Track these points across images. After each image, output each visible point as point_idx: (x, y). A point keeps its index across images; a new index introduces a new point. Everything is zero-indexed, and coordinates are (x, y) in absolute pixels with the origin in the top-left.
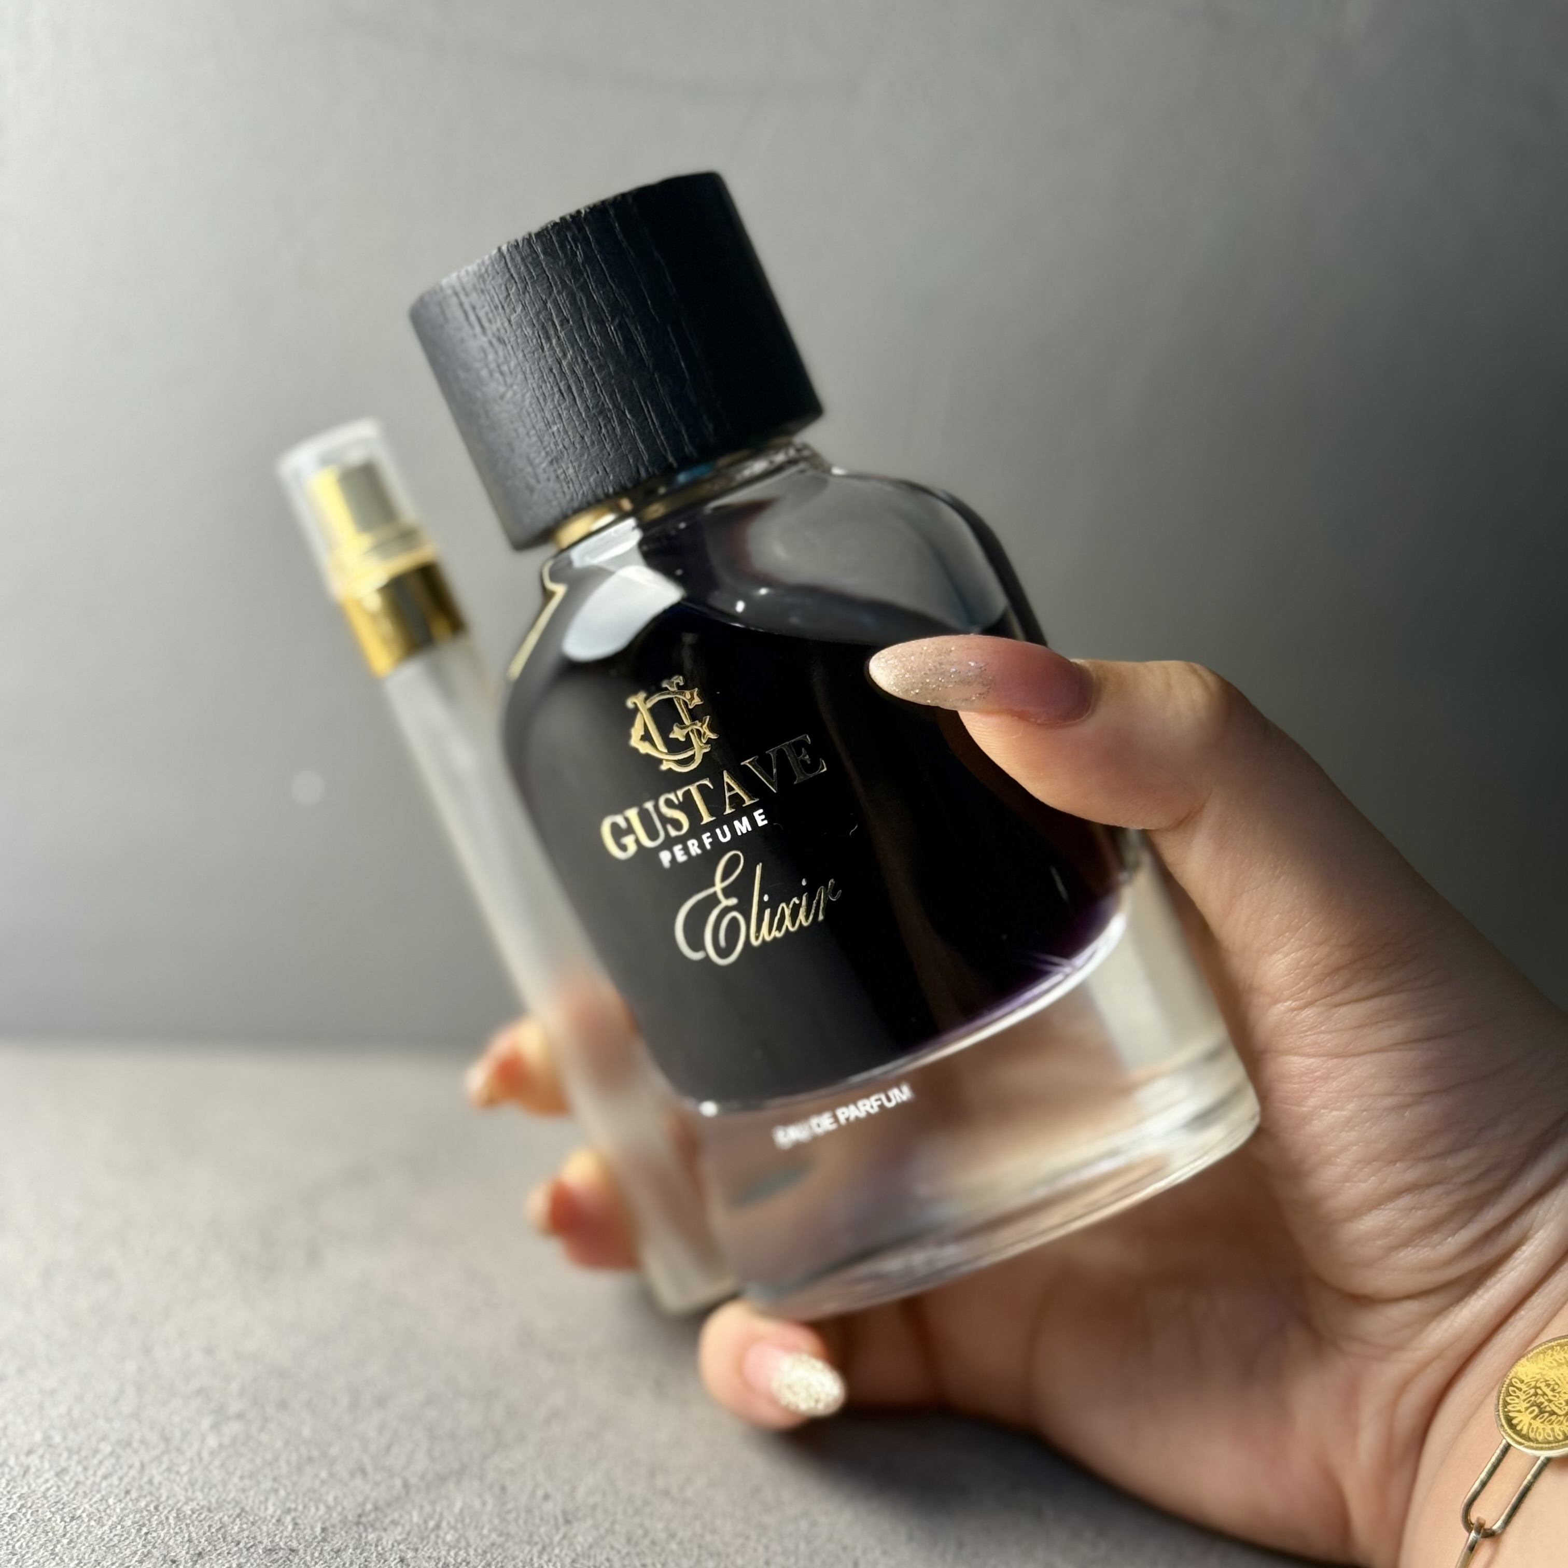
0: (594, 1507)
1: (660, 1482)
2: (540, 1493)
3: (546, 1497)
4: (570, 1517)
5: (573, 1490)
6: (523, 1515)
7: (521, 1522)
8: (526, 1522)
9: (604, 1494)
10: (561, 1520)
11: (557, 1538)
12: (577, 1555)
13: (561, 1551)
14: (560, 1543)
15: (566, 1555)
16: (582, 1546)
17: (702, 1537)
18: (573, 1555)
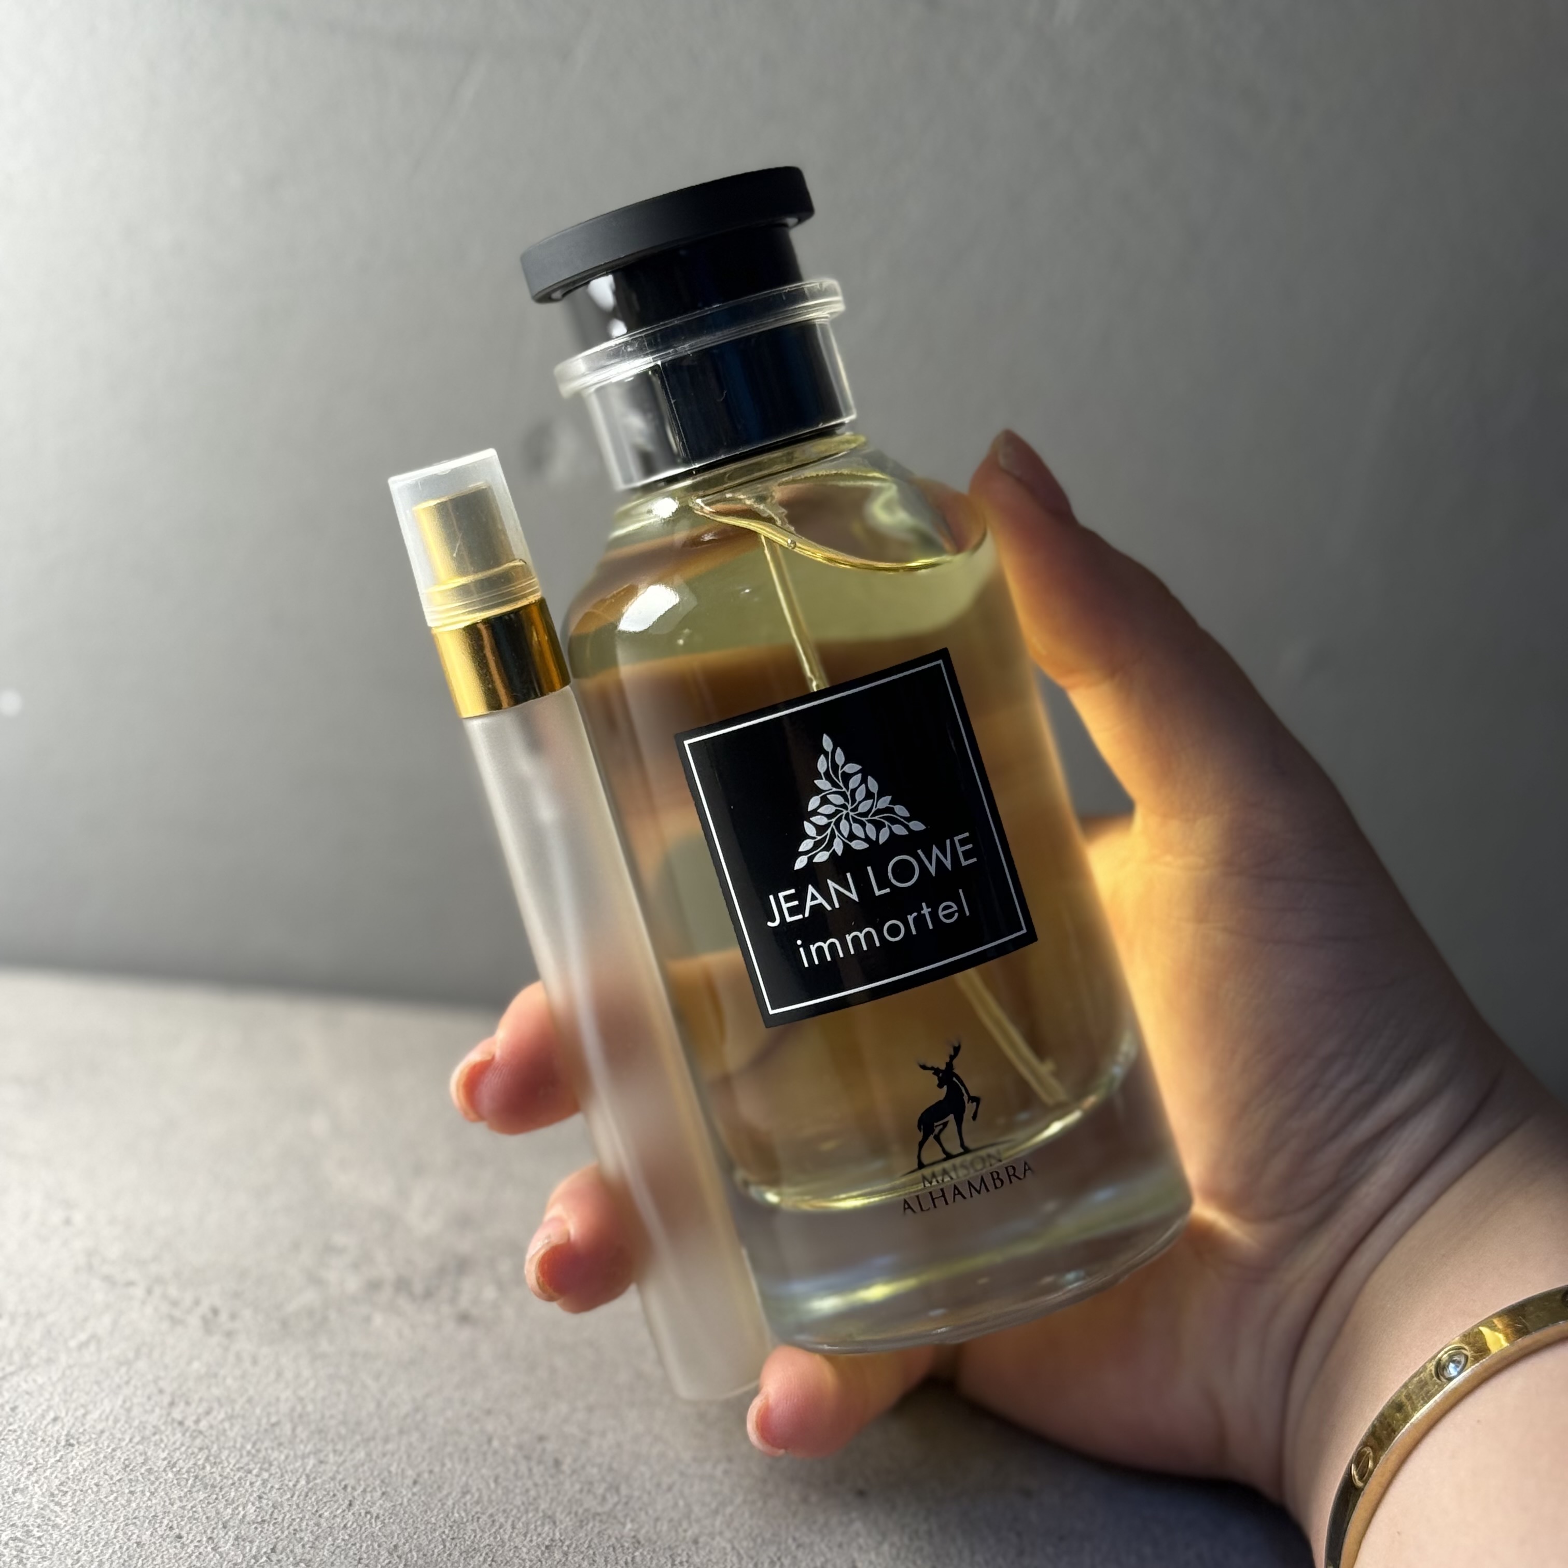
0: (102, 1432)
1: (177, 1414)
2: (51, 1415)
3: (55, 1419)
4: (72, 1441)
5: (84, 1415)
6: (25, 1435)
7: (21, 1442)
8: (26, 1443)
9: (116, 1421)
10: (63, 1443)
11: (52, 1460)
12: (68, 1478)
13: (52, 1473)
14: (52, 1467)
15: (56, 1477)
16: (75, 1471)
17: (204, 1468)
18: (64, 1478)
